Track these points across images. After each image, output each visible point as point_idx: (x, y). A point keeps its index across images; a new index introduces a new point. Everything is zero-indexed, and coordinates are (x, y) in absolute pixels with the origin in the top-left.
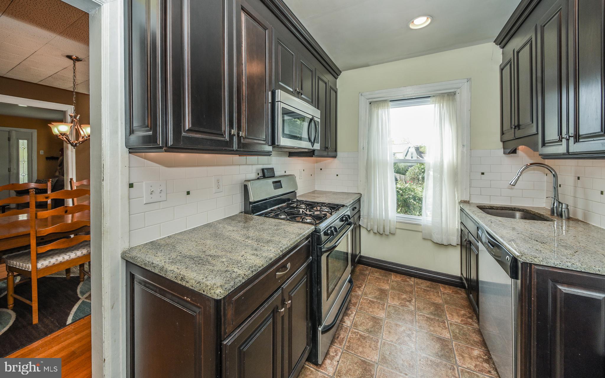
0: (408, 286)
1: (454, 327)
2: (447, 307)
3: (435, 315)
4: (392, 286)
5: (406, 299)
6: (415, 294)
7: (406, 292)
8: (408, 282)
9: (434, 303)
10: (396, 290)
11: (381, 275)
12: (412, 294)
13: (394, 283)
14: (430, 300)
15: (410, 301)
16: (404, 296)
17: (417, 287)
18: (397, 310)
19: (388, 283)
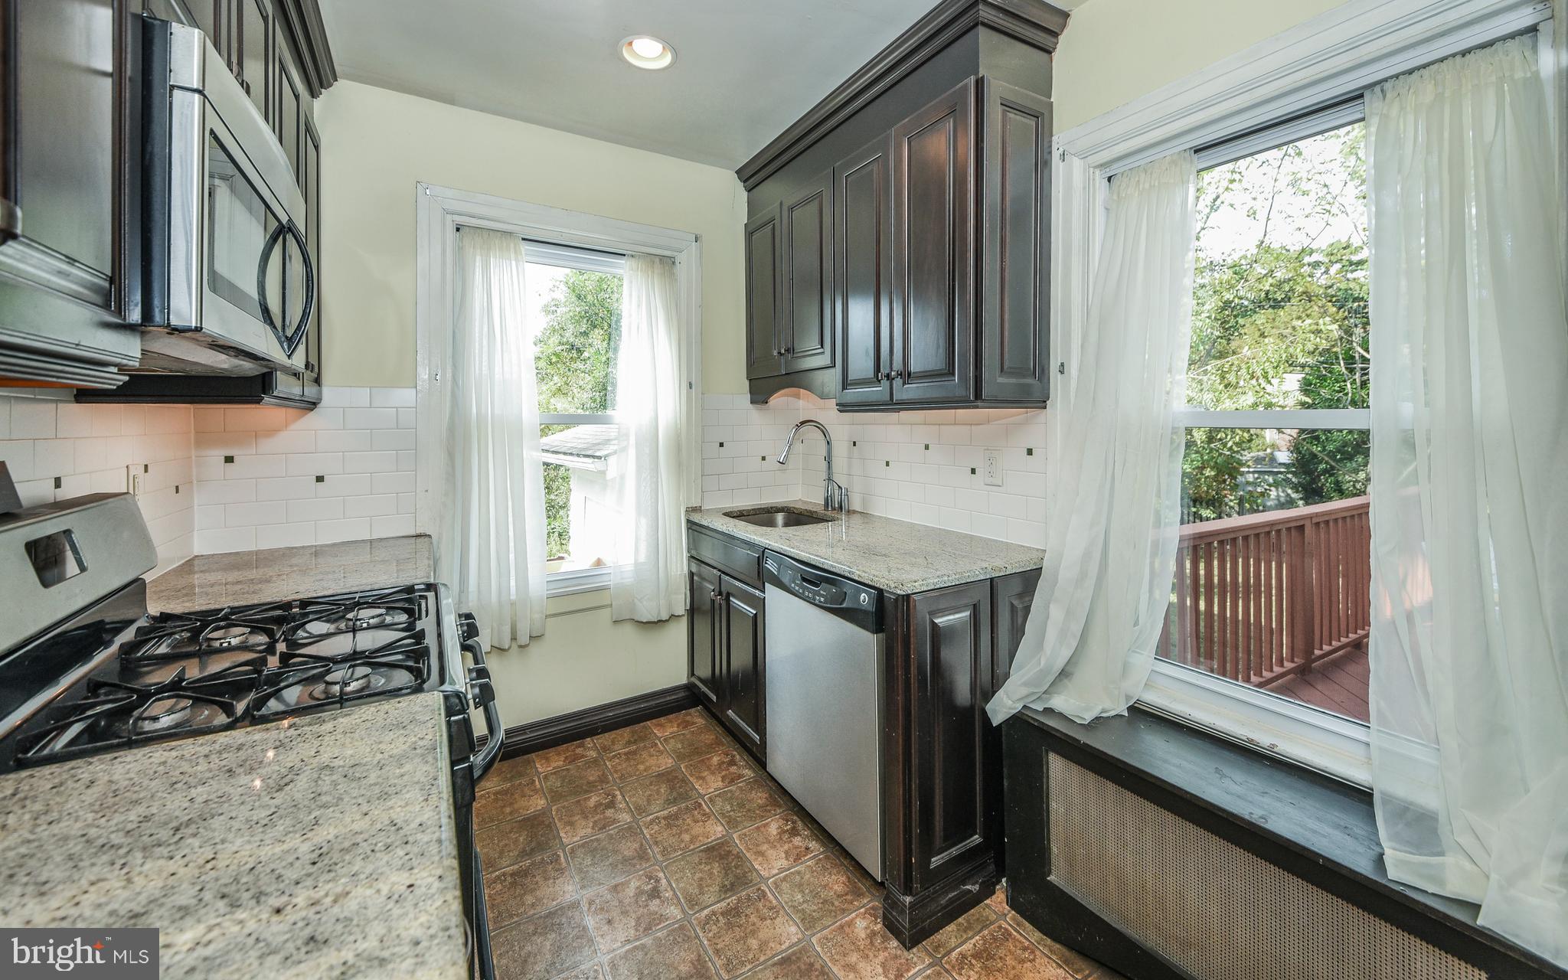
0: (589, 767)
1: (719, 802)
2: (686, 767)
3: (675, 802)
4: (551, 791)
5: (601, 804)
6: (613, 777)
7: (591, 787)
8: (583, 756)
9: (660, 775)
10: (565, 796)
11: (505, 780)
12: (608, 783)
13: (552, 778)
14: (650, 772)
15: (612, 804)
16: (593, 800)
17: (608, 758)
18: (596, 849)
19: (536, 791)
